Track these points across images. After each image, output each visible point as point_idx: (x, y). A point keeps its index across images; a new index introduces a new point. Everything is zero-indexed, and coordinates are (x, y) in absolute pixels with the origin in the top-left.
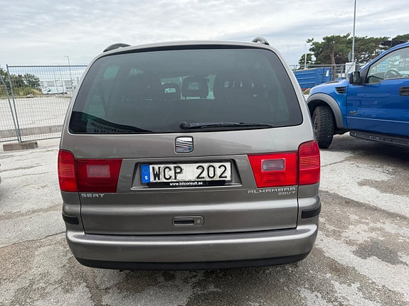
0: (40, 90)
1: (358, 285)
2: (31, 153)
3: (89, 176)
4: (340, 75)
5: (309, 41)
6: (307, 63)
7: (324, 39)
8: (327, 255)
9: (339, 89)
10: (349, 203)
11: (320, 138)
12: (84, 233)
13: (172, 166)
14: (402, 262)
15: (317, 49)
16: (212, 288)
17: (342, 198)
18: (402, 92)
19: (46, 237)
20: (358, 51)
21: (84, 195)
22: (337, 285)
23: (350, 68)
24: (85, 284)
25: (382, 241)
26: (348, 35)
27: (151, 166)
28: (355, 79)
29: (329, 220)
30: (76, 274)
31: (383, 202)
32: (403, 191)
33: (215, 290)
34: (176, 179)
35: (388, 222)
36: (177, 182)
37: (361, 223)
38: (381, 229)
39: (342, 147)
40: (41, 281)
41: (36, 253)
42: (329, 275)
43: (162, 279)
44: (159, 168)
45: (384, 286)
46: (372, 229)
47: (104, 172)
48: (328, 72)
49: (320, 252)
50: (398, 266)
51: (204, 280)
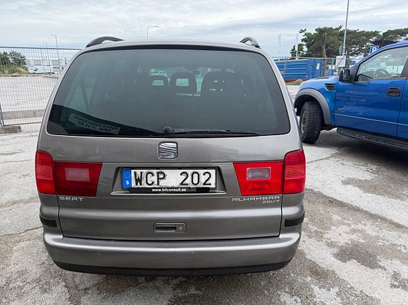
0: (26, 69)
1: (337, 289)
2: (14, 138)
3: (68, 179)
4: (330, 66)
5: (302, 31)
6: (299, 53)
7: (316, 30)
8: (308, 257)
9: (329, 86)
10: (332, 202)
11: (307, 133)
12: (62, 236)
13: (155, 171)
14: (380, 267)
15: (309, 40)
16: (193, 291)
17: (326, 197)
18: (390, 92)
19: (26, 231)
20: (349, 44)
21: (62, 198)
22: (316, 289)
23: (341, 61)
24: (64, 284)
25: (362, 244)
26: (340, 27)
27: (133, 171)
28: (344, 76)
29: (312, 220)
30: (55, 272)
31: (366, 203)
32: (386, 191)
33: (195, 292)
34: (158, 185)
35: (369, 223)
36: (159, 188)
37: (343, 223)
38: (361, 231)
39: (328, 143)
40: (18, 279)
41: (15, 248)
42: (309, 279)
43: (143, 279)
44: (141, 173)
45: (361, 292)
46: (354, 231)
47: (84, 175)
48: (318, 65)
49: (302, 254)
50: (377, 270)
51: (185, 282)
